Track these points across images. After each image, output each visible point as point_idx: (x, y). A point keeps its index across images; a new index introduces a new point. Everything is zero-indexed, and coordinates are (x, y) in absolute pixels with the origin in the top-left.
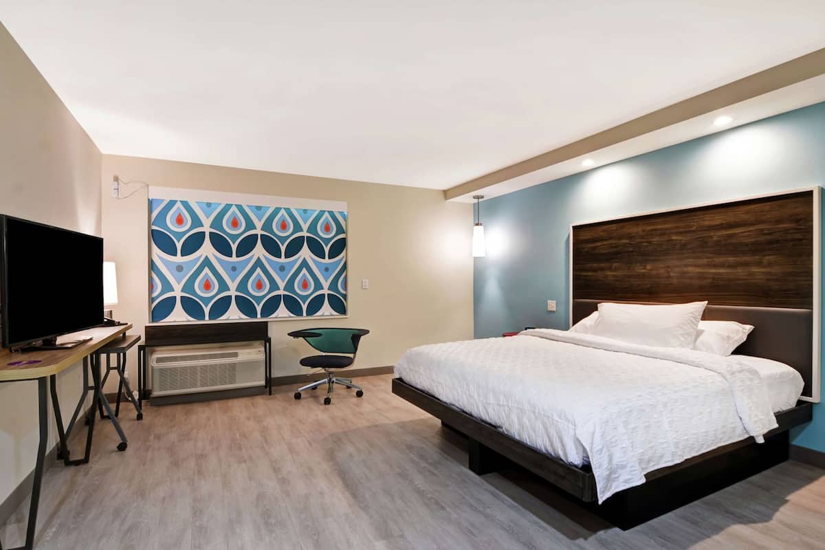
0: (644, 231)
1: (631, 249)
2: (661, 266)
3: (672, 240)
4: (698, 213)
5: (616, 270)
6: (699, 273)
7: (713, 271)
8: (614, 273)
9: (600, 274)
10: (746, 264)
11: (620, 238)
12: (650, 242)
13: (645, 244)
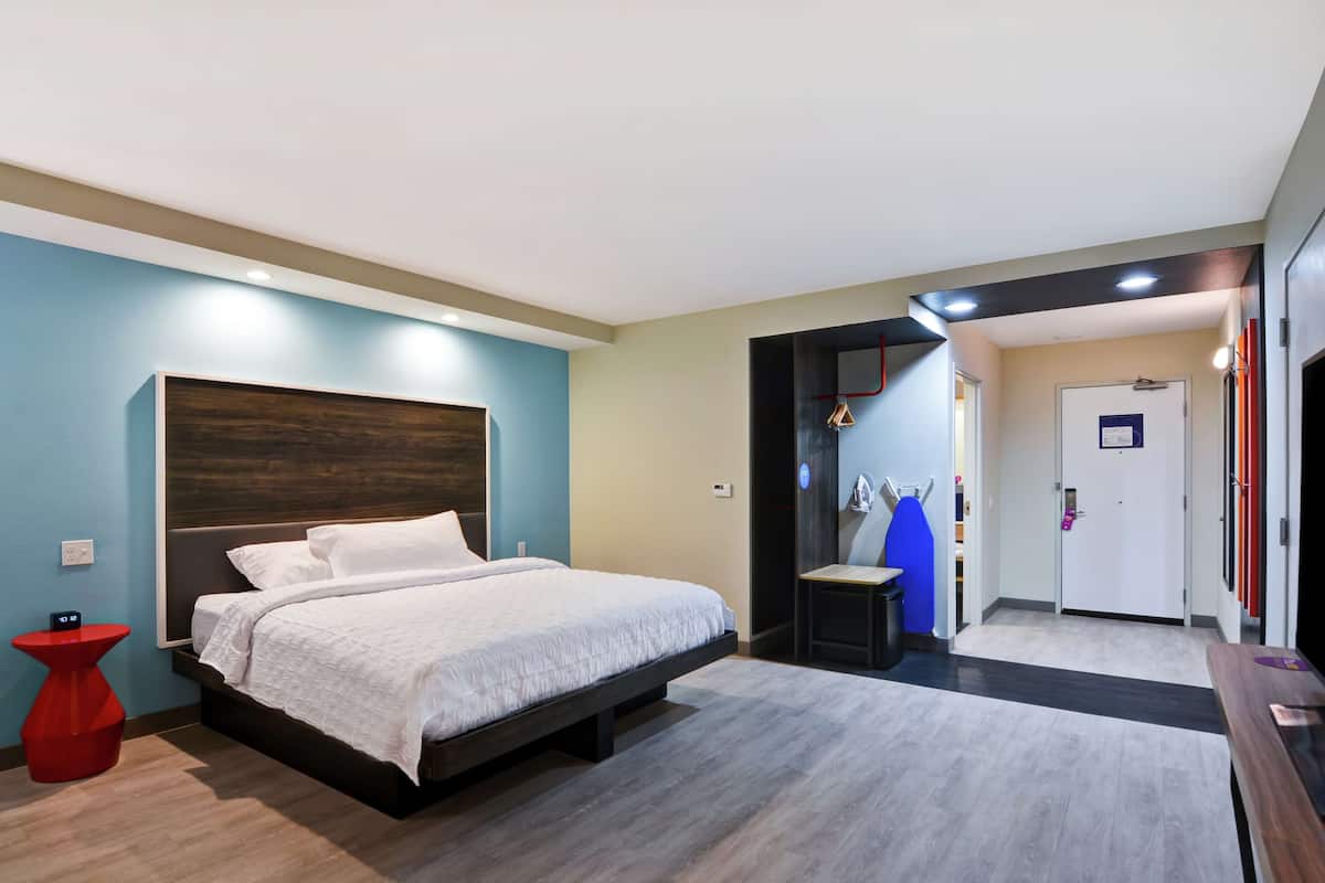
0: (326, 415)
1: (305, 440)
2: (355, 468)
3: (367, 435)
4: (399, 406)
5: (276, 471)
6: (399, 479)
7: (414, 476)
8: (272, 477)
9: (240, 479)
10: (441, 471)
11: (285, 419)
12: (337, 434)
13: (329, 435)
